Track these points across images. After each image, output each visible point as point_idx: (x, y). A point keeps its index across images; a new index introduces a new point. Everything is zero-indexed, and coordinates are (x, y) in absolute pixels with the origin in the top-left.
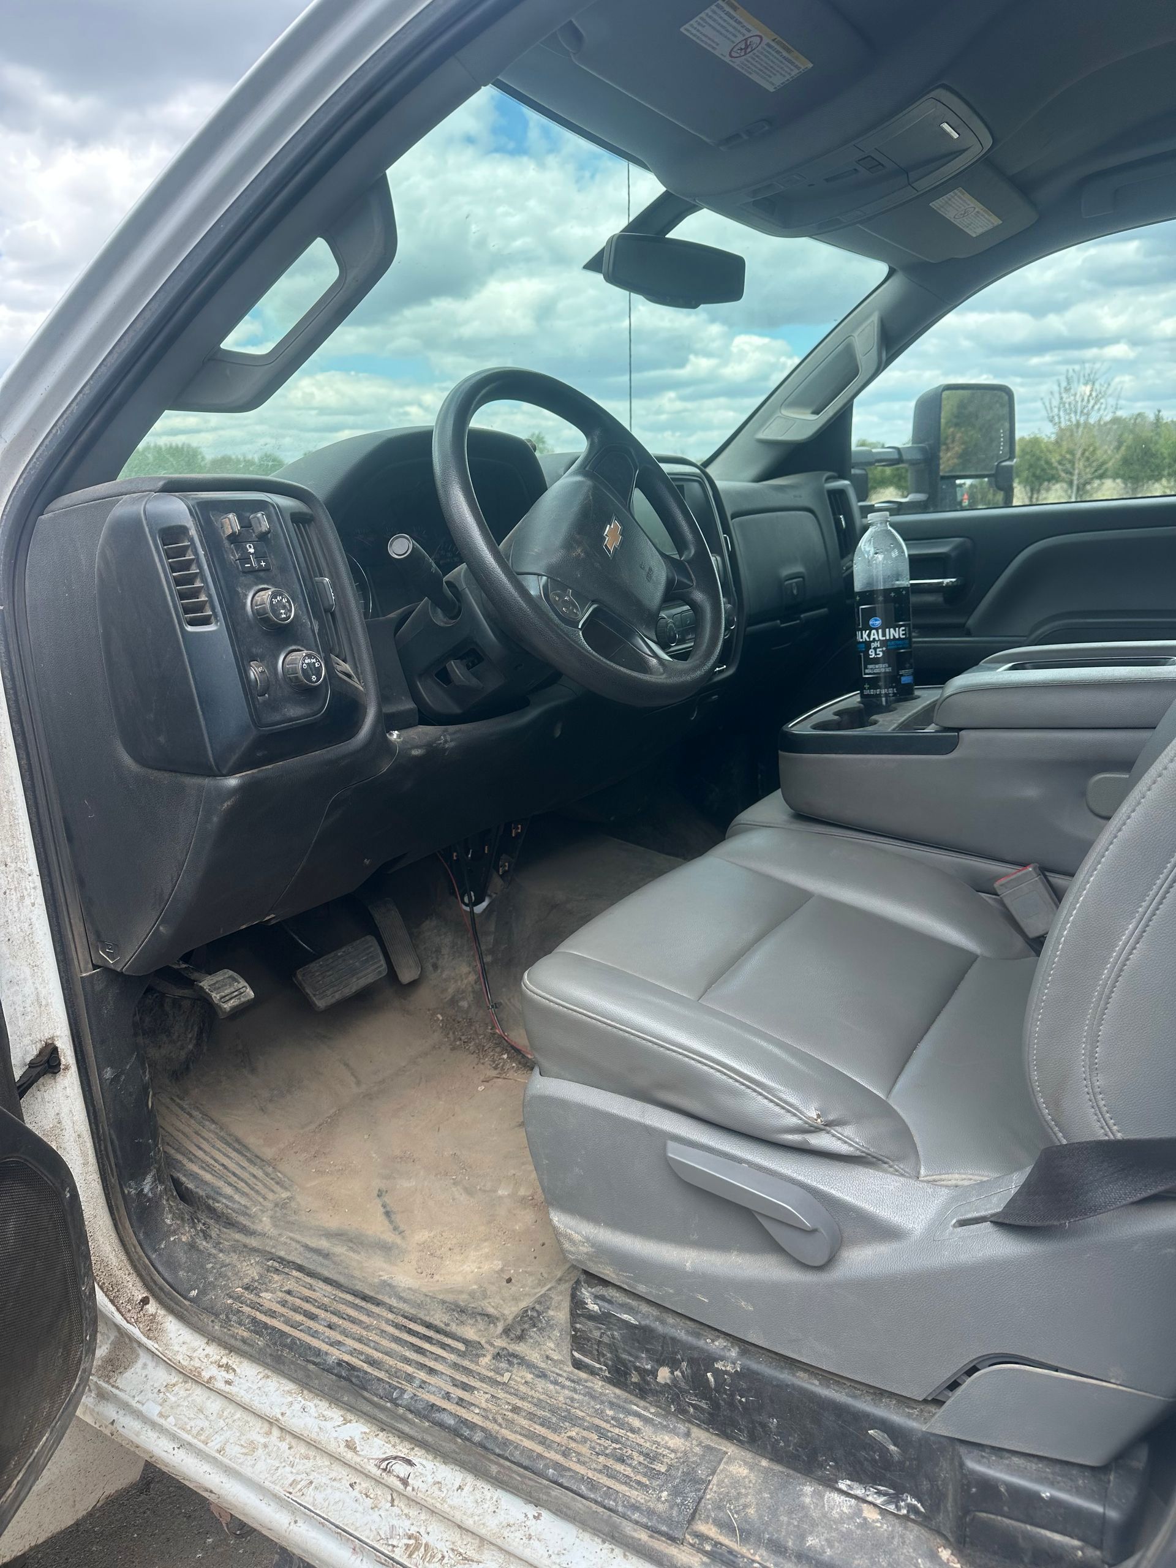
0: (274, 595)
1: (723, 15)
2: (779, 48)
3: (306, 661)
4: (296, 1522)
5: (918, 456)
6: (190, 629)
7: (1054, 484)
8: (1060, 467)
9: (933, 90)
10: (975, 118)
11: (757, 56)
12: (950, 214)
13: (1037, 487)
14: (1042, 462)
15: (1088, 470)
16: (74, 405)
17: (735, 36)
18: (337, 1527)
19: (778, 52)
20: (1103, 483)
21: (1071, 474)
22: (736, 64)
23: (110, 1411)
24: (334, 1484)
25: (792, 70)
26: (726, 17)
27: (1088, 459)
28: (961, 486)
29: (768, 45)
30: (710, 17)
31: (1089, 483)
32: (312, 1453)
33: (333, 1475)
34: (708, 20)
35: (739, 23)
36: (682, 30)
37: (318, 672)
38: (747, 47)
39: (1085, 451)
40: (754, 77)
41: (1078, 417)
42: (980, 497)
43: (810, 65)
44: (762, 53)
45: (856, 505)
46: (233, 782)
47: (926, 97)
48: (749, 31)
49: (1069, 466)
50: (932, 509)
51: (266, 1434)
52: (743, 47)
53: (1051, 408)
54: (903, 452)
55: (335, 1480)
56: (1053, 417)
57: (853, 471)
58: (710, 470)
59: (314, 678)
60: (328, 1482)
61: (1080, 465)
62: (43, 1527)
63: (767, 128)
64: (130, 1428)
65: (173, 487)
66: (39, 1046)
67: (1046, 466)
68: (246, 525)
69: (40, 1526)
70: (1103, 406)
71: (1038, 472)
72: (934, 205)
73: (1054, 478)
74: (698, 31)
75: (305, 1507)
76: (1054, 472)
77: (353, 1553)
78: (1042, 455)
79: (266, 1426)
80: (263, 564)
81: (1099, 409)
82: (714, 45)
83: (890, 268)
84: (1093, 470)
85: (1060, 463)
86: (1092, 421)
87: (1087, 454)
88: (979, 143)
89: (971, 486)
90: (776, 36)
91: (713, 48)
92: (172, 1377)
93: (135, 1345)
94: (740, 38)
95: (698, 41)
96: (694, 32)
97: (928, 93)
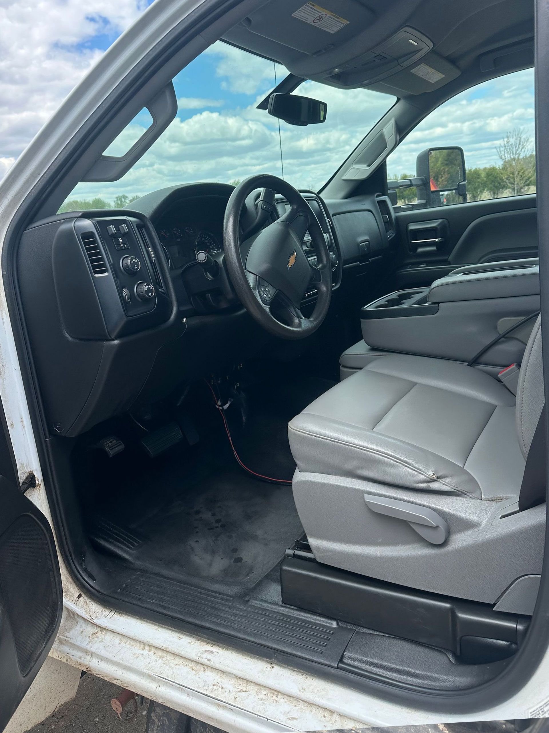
0: (132, 259)
1: (309, 8)
2: (334, 17)
3: (147, 287)
4: (159, 686)
5: (419, 182)
6: (96, 276)
7: (505, 190)
8: (507, 181)
9: (403, 28)
10: (424, 37)
11: (325, 21)
12: (420, 74)
13: (496, 192)
14: (498, 179)
15: (522, 182)
16: (39, 182)
17: (315, 15)
18: (179, 685)
19: (334, 19)
20: (530, 188)
21: (514, 184)
22: (316, 25)
23: (66, 649)
24: (177, 667)
25: (341, 25)
26: (310, 9)
27: (521, 176)
28: (442, 195)
29: (329, 17)
30: (303, 10)
31: (523, 188)
32: (165, 654)
33: (176, 663)
34: (302, 10)
35: (316, 10)
36: (292, 15)
37: (152, 291)
38: (320, 18)
39: (519, 172)
40: (325, 29)
41: (514, 156)
42: (451, 199)
43: (349, 22)
44: (327, 20)
45: (391, 207)
46: (116, 342)
47: (400, 31)
48: (320, 13)
49: (512, 180)
50: (428, 207)
51: (142, 649)
52: (319, 19)
53: (500, 152)
54: (412, 181)
55: (177, 665)
56: (502, 156)
57: (389, 192)
58: (321, 195)
59: (150, 294)
60: (173, 666)
61: (517, 180)
62: (31, 720)
63: (332, 47)
64: (77, 656)
65: (86, 215)
66: (26, 475)
67: (500, 181)
68: (118, 230)
69: (29, 720)
70: (526, 150)
71: (496, 184)
72: (413, 71)
73: (504, 187)
74: (299, 15)
75: (164, 678)
76: (505, 183)
77: (187, 696)
78: (498, 175)
79: (142, 646)
80: (126, 246)
81: (524, 151)
82: (307, 19)
83: (397, 97)
84: (524, 181)
85: (507, 179)
86: (521, 157)
87: (520, 174)
88: (427, 46)
89: (447, 195)
90: (332, 13)
91: (306, 20)
92: (94, 630)
93: (76, 617)
94: (317, 16)
95: (300, 19)
96: (297, 15)
97: (402, 29)
